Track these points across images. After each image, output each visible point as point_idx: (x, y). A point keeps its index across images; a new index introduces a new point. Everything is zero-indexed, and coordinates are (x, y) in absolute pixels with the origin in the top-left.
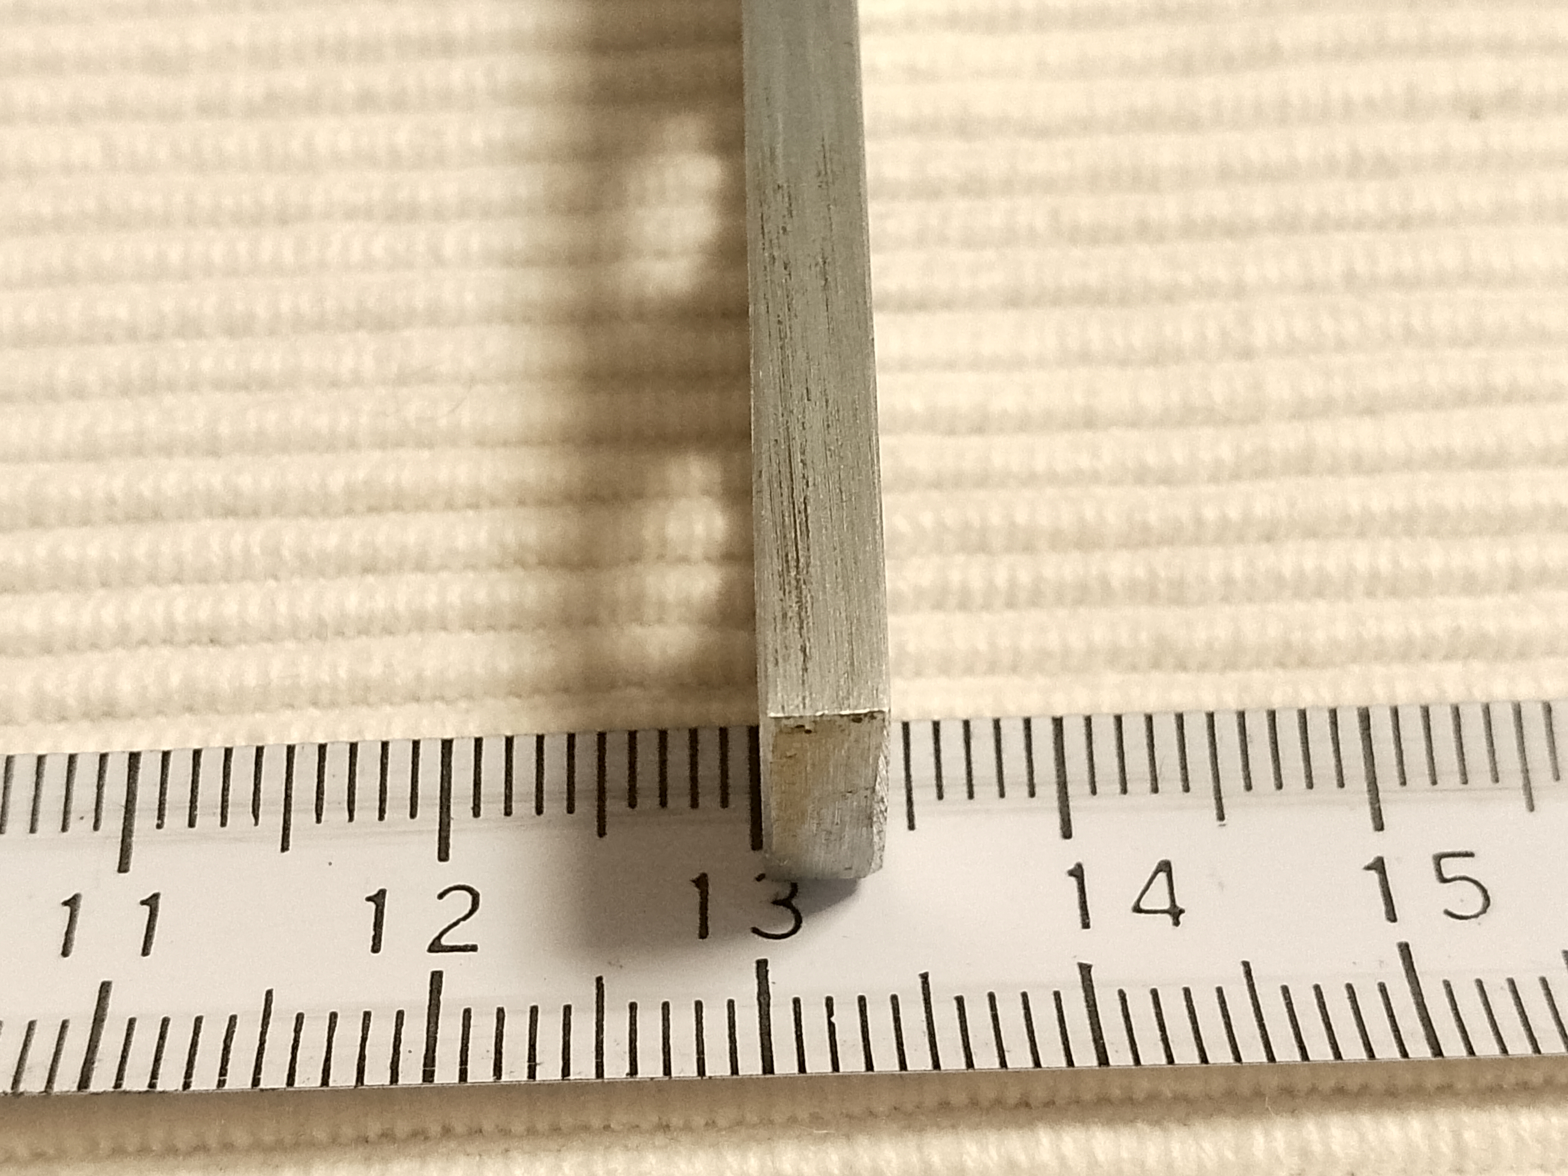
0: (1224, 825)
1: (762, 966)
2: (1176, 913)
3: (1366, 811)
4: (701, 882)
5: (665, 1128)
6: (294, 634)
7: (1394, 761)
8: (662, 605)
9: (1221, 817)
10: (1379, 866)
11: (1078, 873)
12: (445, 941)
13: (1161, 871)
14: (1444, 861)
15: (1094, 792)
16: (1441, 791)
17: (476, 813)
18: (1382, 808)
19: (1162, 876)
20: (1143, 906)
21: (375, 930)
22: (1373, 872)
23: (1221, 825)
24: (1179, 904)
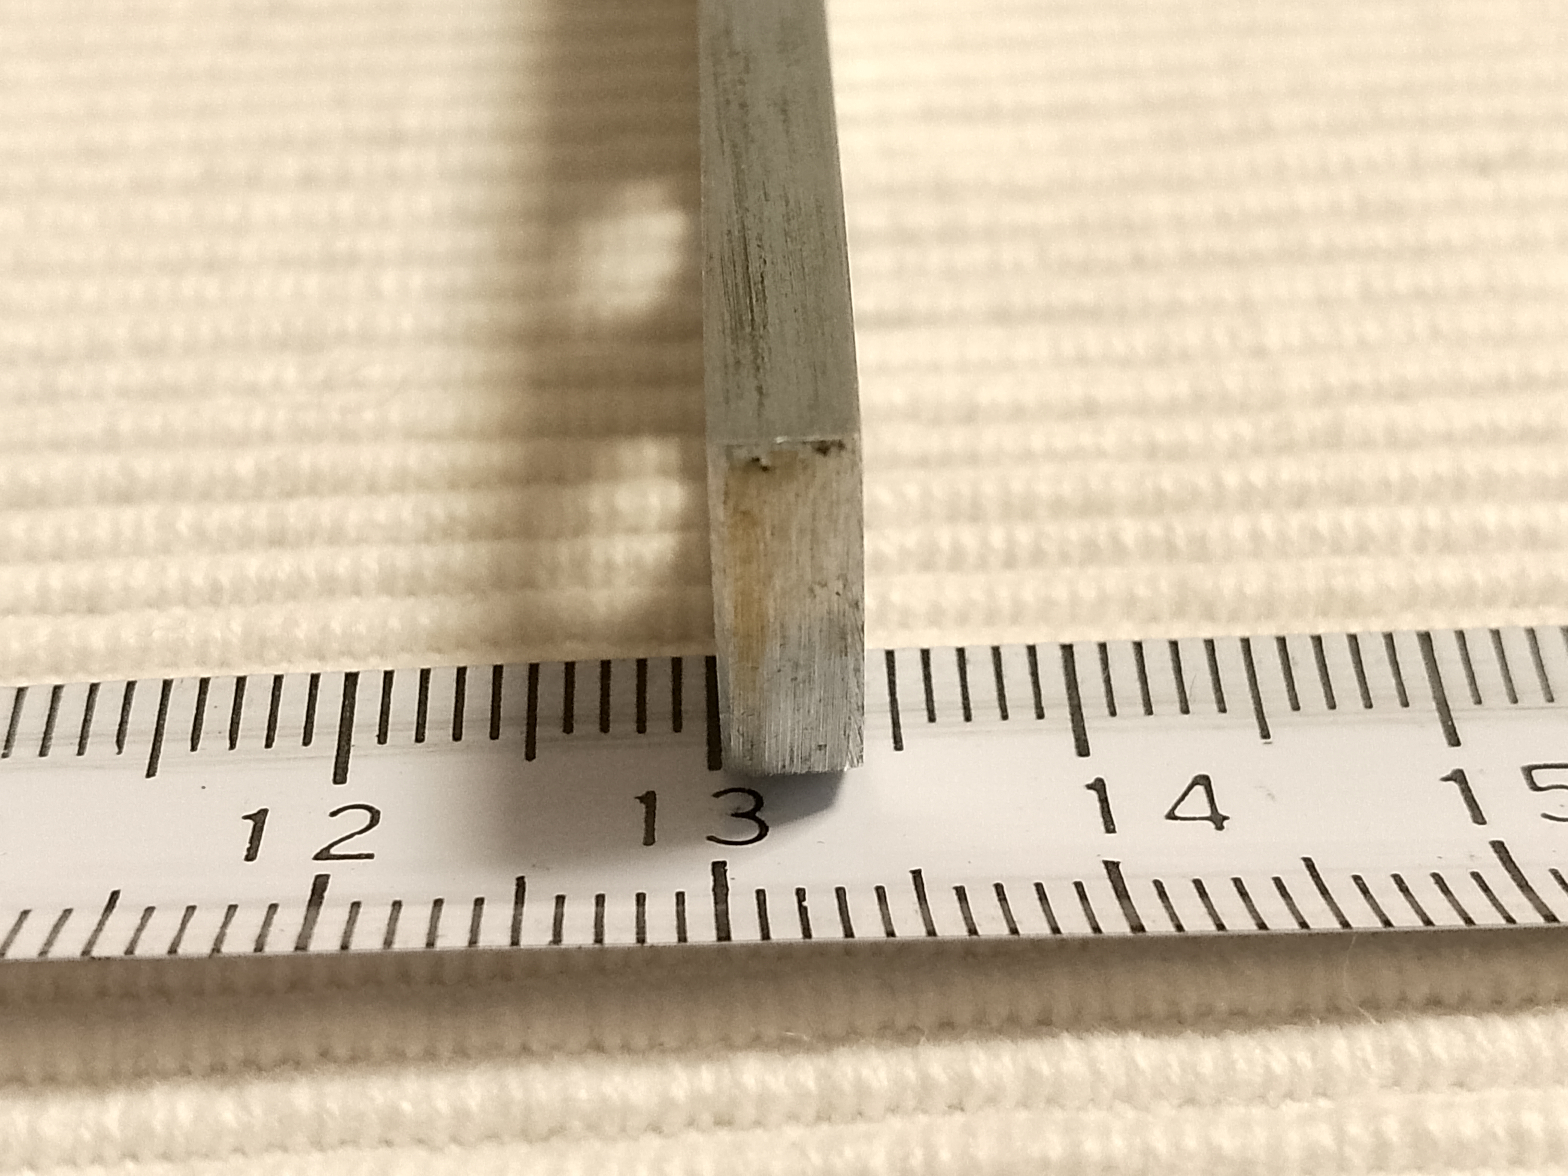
0: (1270, 743)
1: (719, 869)
2: (1218, 821)
3: (1439, 730)
4: (649, 800)
5: (598, 1047)
6: (185, 601)
7: (1465, 681)
8: (609, 566)
9: (1265, 735)
10: (1459, 777)
11: (1099, 786)
12: (334, 851)
13: (1198, 784)
14: (1534, 773)
15: (1113, 713)
16: (1524, 709)
17: (382, 738)
18: (1456, 725)
19: (1200, 789)
20: (1177, 813)
21: (251, 842)
22: (1452, 783)
23: (1266, 743)
24: (1222, 811)
